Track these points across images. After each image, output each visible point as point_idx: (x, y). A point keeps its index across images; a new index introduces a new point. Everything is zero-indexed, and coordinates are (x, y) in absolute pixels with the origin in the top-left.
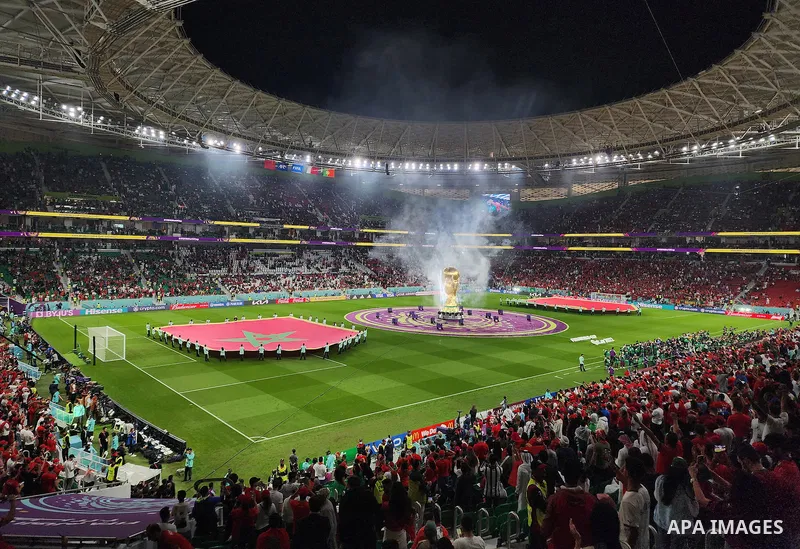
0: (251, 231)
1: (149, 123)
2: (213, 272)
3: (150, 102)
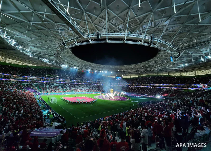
0: (79, 82)
1: (64, 64)
2: (72, 89)
3: (65, 61)
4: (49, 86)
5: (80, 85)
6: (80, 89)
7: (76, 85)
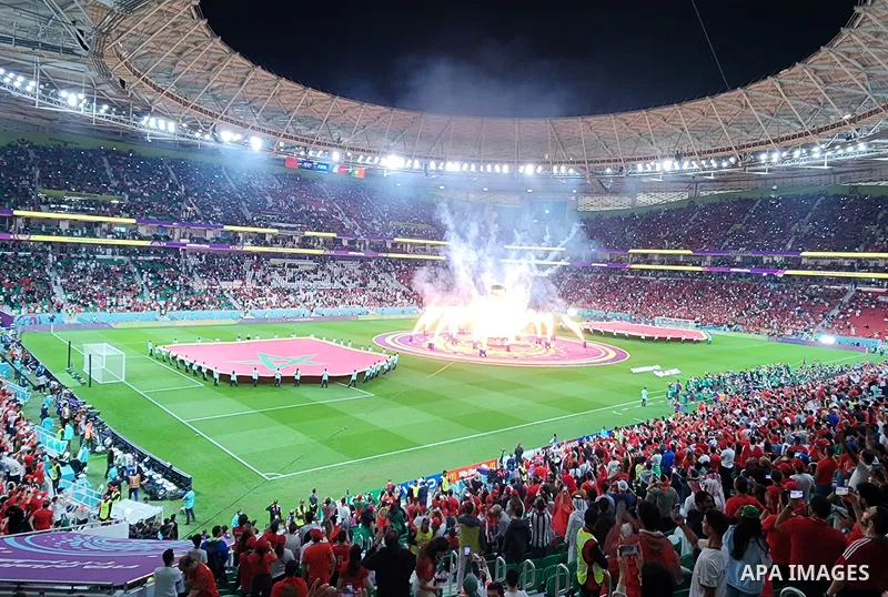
0: (268, 238)
1: (158, 113)
2: (224, 285)
3: (160, 90)
4: (68, 267)
5: (273, 261)
6: (275, 291)
7: (248, 262)
